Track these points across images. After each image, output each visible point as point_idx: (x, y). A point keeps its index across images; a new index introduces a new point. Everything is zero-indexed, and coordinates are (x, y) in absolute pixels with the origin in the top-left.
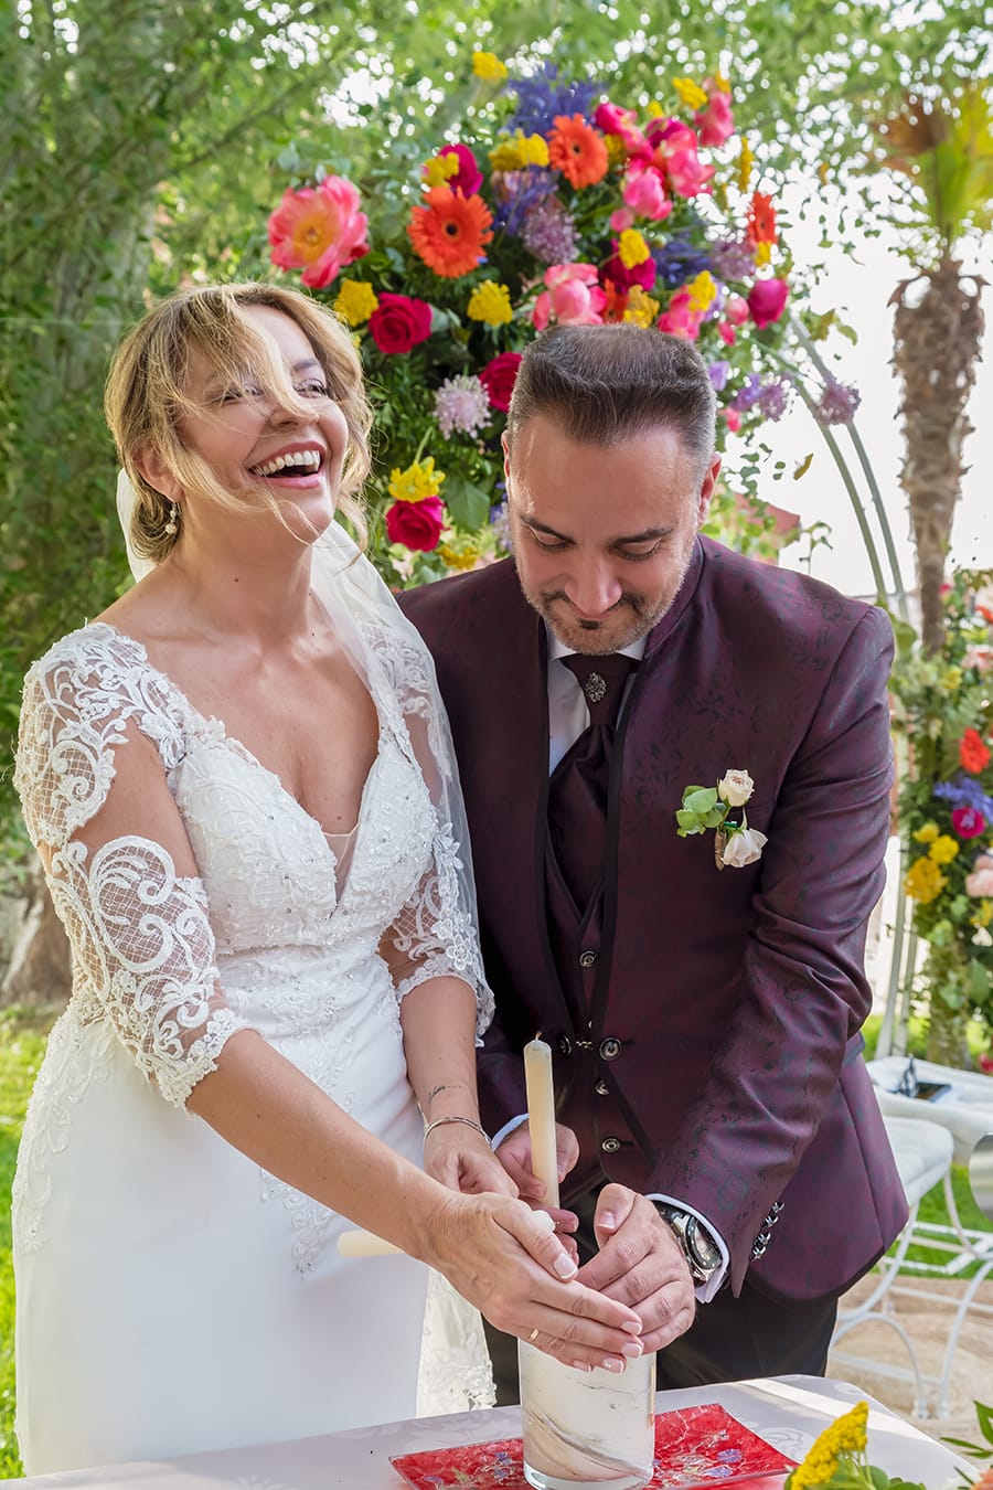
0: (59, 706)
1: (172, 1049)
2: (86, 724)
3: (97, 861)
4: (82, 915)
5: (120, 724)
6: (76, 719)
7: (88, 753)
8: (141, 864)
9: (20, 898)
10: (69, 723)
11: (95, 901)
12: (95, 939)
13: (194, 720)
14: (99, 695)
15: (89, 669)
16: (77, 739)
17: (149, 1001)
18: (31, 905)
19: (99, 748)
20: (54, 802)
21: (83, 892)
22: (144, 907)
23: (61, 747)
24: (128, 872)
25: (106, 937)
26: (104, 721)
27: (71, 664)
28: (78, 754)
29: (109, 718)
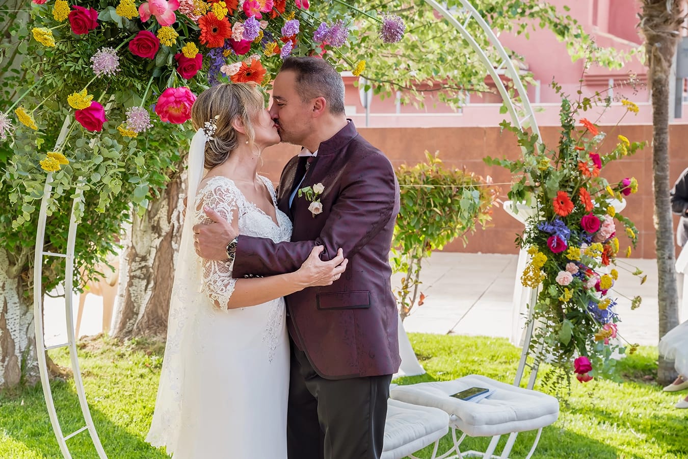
0: (218, 198)
6: (223, 202)
7: (226, 212)
9: (143, 279)
10: (221, 203)
13: (247, 204)
14: (229, 195)
15: (226, 187)
16: (223, 208)
18: (148, 283)
19: (229, 211)
26: (230, 203)
27: (221, 186)
28: (223, 212)
29: (231, 202)
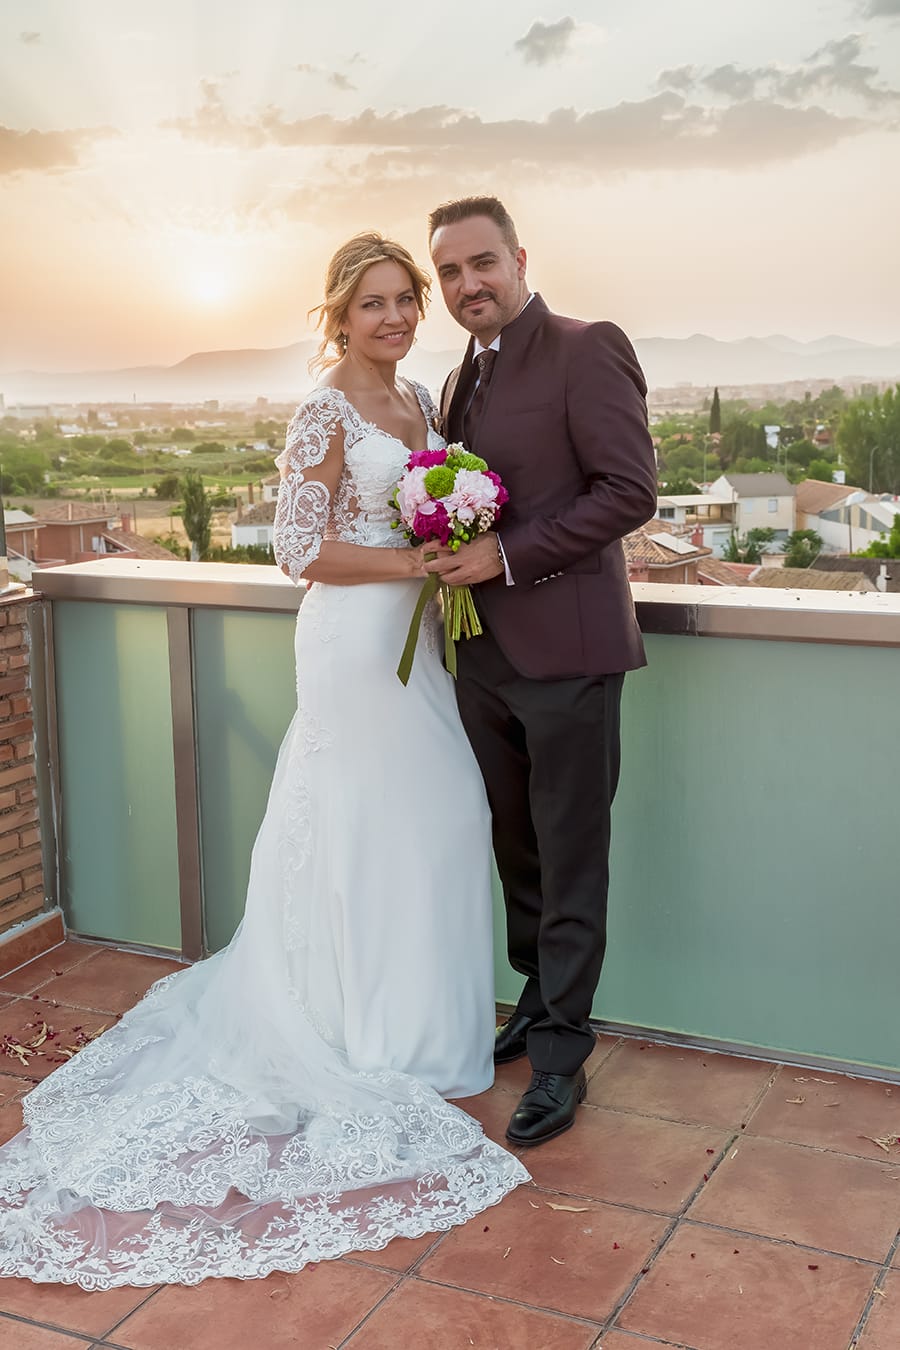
1: (299, 552)
2: (321, 425)
3: (304, 485)
4: (289, 501)
5: (334, 426)
8: (319, 495)
11: (296, 499)
12: (289, 512)
17: (296, 540)
20: (300, 453)
21: (294, 492)
22: (313, 510)
23: (308, 432)
24: (313, 495)
25: (294, 514)
